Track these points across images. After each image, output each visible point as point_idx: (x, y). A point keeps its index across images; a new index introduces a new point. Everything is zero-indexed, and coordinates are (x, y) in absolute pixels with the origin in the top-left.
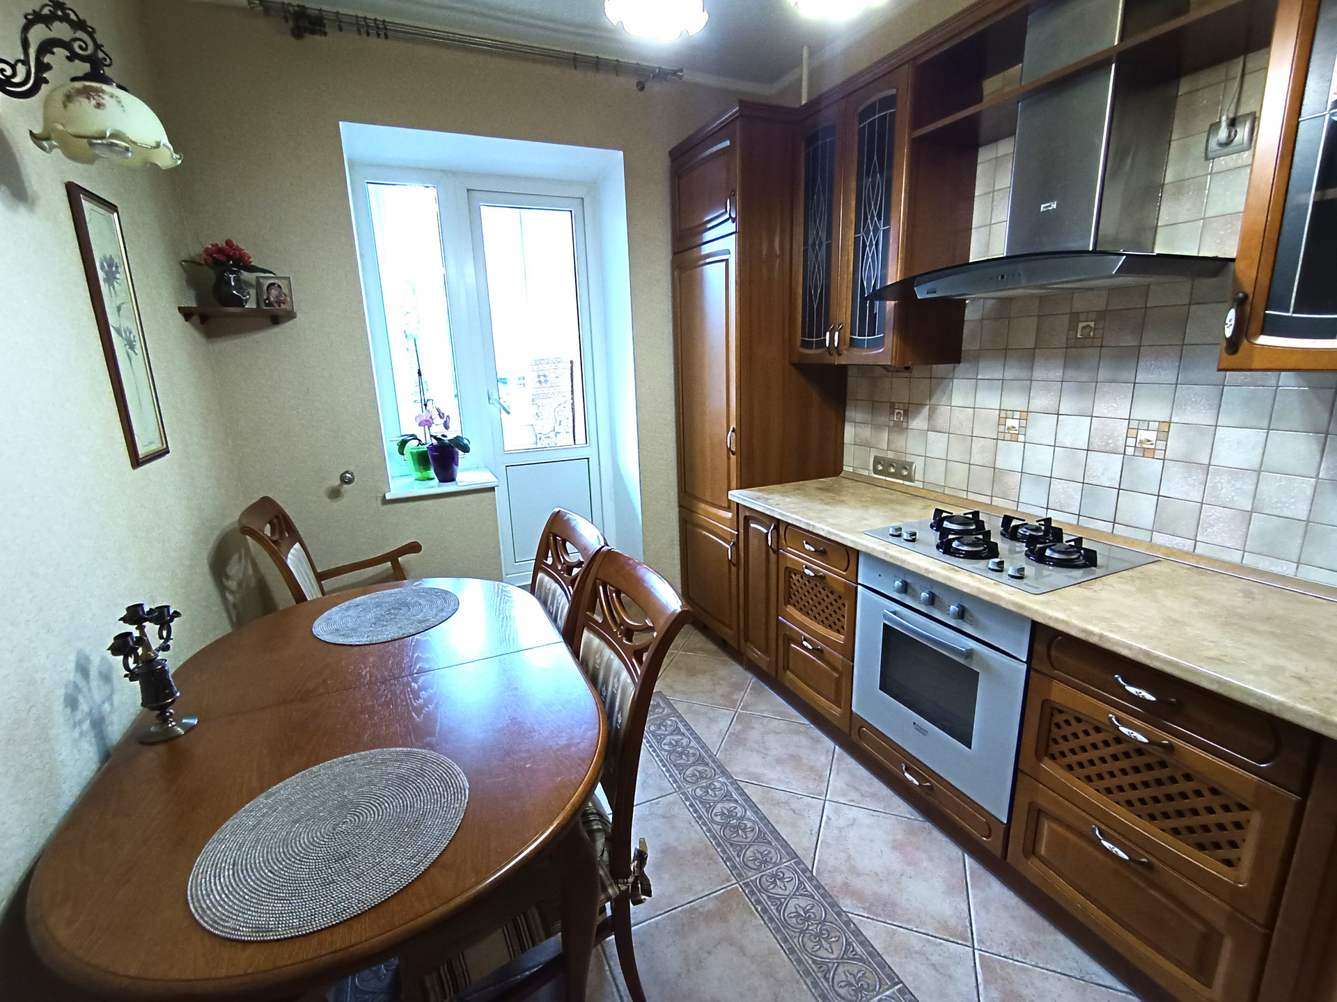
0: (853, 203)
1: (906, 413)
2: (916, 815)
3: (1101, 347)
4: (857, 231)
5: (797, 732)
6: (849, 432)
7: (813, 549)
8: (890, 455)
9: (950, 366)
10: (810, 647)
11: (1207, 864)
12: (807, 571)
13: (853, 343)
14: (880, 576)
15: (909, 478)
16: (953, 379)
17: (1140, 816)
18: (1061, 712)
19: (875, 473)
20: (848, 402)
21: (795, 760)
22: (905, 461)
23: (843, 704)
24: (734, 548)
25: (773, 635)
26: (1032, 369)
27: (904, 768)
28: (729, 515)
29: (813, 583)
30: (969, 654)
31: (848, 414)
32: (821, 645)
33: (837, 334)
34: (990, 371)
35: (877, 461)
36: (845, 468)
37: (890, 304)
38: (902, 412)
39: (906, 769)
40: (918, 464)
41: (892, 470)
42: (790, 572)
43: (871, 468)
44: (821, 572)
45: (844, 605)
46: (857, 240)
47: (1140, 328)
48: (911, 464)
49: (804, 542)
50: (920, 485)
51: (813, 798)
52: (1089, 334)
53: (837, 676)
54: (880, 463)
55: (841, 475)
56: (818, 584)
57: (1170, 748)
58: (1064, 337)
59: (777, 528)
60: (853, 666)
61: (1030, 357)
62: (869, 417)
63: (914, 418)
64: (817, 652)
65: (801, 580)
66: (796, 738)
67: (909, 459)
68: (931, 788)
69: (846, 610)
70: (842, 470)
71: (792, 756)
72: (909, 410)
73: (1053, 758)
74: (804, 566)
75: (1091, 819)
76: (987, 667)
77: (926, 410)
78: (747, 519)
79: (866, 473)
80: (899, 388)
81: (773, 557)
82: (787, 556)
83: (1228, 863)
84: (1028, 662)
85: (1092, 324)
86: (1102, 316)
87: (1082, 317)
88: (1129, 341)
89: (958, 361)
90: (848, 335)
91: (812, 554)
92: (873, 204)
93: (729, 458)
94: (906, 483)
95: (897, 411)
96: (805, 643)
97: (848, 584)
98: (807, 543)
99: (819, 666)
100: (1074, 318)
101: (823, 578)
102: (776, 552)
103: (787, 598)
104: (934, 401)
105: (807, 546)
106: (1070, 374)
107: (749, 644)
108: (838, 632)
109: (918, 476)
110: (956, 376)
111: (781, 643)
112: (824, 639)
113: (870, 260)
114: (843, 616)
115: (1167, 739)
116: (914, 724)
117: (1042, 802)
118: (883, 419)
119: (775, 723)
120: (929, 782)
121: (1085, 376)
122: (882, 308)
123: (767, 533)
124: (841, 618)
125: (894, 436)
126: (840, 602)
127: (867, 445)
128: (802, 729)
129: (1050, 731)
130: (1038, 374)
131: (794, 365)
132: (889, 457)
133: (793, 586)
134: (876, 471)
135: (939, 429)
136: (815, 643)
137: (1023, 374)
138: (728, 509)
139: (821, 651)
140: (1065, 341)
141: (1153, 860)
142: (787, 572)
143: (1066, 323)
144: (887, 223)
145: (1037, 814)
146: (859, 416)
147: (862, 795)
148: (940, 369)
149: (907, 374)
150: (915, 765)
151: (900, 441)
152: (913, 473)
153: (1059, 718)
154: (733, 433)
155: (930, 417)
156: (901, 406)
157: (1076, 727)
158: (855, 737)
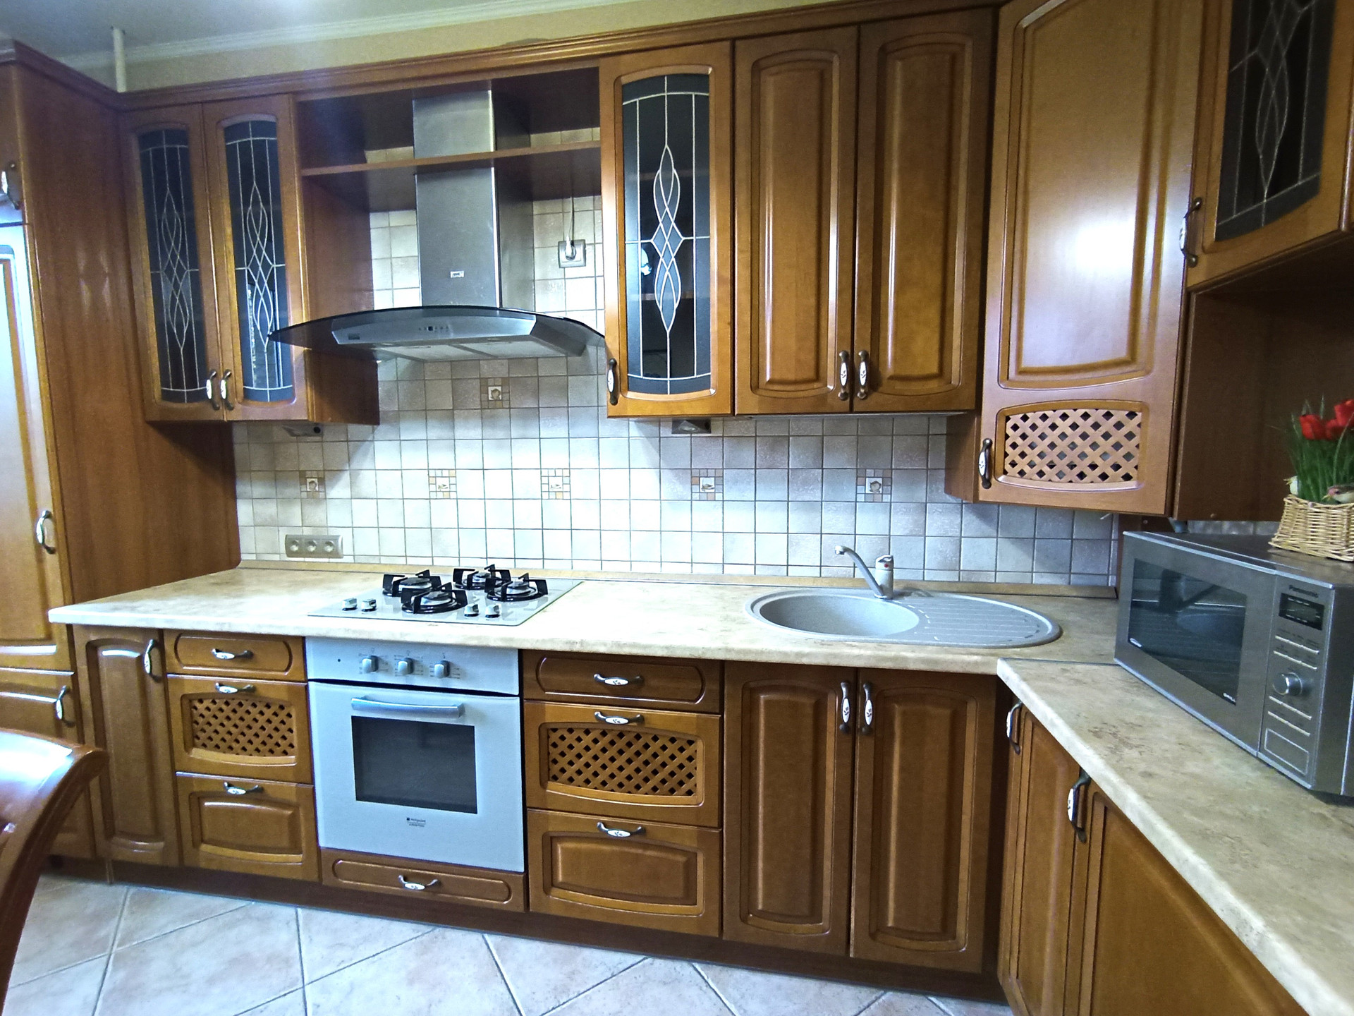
0: (229, 230)
1: (322, 481)
2: (423, 928)
3: (510, 408)
4: (239, 262)
5: (230, 926)
6: (244, 512)
7: (231, 656)
8: (307, 532)
9: (367, 428)
10: (242, 792)
11: (678, 801)
12: (223, 689)
13: (248, 395)
14: (339, 660)
15: (336, 554)
16: (373, 441)
17: (629, 792)
18: (555, 730)
19: (289, 556)
20: (238, 474)
21: (241, 963)
22: (328, 536)
23: (304, 845)
24: (68, 699)
25: (167, 805)
26: (453, 427)
27: (402, 879)
28: (50, 649)
29: (234, 704)
30: (461, 711)
31: (240, 488)
32: (257, 783)
33: (223, 383)
34: (412, 431)
35: (290, 541)
36: (244, 557)
37: (297, 351)
38: (316, 480)
39: (405, 880)
40: (345, 537)
41: (312, 549)
42: (191, 701)
43: (283, 549)
44: (246, 684)
45: (289, 715)
46: (239, 275)
47: (537, 394)
48: (336, 538)
49: (214, 651)
50: (350, 559)
51: (285, 995)
52: (498, 397)
53: (289, 812)
54: (294, 543)
55: (240, 565)
56: (243, 702)
57: (641, 720)
58: (478, 400)
59: (159, 645)
60: (314, 789)
61: (450, 417)
62: (271, 491)
63: (332, 487)
64: (256, 795)
65: (212, 706)
66: (232, 934)
67: (333, 532)
68: (439, 884)
69: (294, 723)
70: (239, 561)
71: (234, 962)
72: (324, 478)
73: (555, 778)
74: (217, 684)
75: (595, 818)
76: (481, 716)
77: (346, 477)
78: (92, 648)
79: (276, 558)
80: (309, 454)
81: (155, 689)
82: (183, 680)
83: (689, 793)
84: (521, 695)
85: (499, 388)
86: (505, 381)
87: (491, 382)
88: (531, 404)
89: (377, 423)
90: (240, 386)
91: (231, 664)
92: (258, 235)
93: (40, 560)
94: (332, 560)
95: (309, 480)
96: (232, 791)
97: (293, 686)
98: (217, 651)
99: (258, 813)
100: (484, 383)
101: (252, 690)
102: (162, 679)
103: (189, 737)
104: (354, 465)
105: (220, 655)
106: (489, 432)
107: (116, 839)
108: (285, 753)
109: (347, 549)
110: (377, 437)
111: (184, 810)
112: (263, 773)
113: (262, 299)
114: (291, 730)
115: (638, 712)
116: (408, 819)
117: (553, 828)
118: (291, 491)
119: (191, 931)
120: (434, 877)
121: (501, 434)
122: (287, 355)
123: (141, 659)
124: (287, 734)
125: (309, 510)
126: (282, 715)
127: (275, 524)
128: (238, 915)
129: (549, 753)
130: (460, 432)
131: (153, 424)
132: (305, 533)
133: (201, 720)
134: (290, 553)
135: (364, 495)
136: (247, 784)
137: (446, 433)
138: (48, 639)
139: (261, 790)
140: (479, 403)
141: (645, 823)
142: (186, 702)
143: (478, 387)
144: (281, 259)
145: (550, 842)
146: (258, 490)
147: (353, 948)
148: (356, 430)
149: (318, 438)
150: (415, 869)
151: (317, 515)
152: (340, 548)
153: (555, 737)
154: (48, 520)
155: (352, 484)
156: (314, 474)
157: (570, 739)
158: (328, 880)
